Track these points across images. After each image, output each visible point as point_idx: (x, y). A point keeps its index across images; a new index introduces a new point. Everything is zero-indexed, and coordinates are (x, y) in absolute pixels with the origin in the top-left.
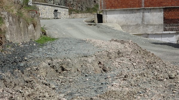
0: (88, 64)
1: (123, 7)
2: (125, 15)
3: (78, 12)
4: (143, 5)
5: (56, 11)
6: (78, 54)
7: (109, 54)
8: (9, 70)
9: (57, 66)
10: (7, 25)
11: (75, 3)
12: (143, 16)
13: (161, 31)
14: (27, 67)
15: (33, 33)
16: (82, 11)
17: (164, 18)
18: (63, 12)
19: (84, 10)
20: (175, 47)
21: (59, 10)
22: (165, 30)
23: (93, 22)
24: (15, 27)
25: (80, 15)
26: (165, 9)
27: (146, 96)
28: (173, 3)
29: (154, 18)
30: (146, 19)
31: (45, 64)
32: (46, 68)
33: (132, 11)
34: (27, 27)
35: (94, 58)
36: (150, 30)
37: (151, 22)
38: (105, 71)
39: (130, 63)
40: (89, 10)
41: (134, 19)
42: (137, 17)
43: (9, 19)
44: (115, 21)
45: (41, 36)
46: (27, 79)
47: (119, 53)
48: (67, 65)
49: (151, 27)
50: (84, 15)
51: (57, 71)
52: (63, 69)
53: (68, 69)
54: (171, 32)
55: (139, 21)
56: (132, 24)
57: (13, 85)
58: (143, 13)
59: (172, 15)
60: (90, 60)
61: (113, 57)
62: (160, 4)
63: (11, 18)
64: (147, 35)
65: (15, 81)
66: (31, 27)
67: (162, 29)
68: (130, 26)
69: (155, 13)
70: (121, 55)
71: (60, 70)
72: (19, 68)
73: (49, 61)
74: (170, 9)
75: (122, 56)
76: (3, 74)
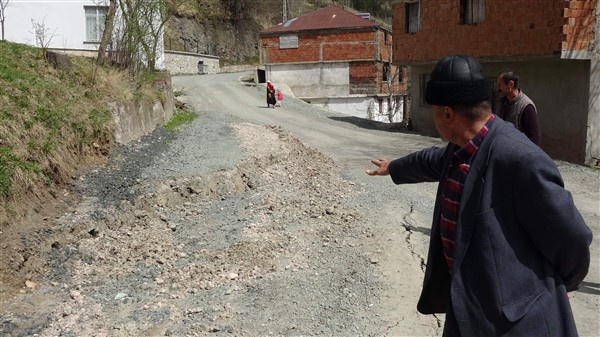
0: (226, 181)
1: (294, 61)
2: (296, 72)
3: (232, 63)
4: (321, 57)
5: (201, 63)
6: (212, 167)
7: (257, 160)
8: (113, 203)
9: (183, 188)
10: (117, 120)
11: (228, 51)
12: (322, 73)
13: (346, 94)
14: (140, 194)
15: (161, 114)
16: (238, 62)
17: (350, 76)
18: (212, 64)
19: (242, 60)
20: (360, 126)
21: (206, 61)
22: (352, 92)
23: (252, 80)
24: (129, 119)
25: (235, 68)
26: (352, 64)
27: (287, 252)
28: (362, 56)
29: (336, 76)
30: (325, 76)
31: (165, 187)
32: (167, 192)
33: (306, 66)
34: (151, 109)
35: (235, 171)
36: (331, 93)
37: (333, 81)
38: (250, 187)
39: (285, 174)
40: (248, 60)
41: (308, 78)
42: (313, 75)
43: (119, 111)
44: (283, 80)
45: (175, 114)
46: (139, 213)
47: (272, 158)
48: (197, 185)
49: (333, 89)
50: (241, 68)
51: (182, 195)
52: (191, 192)
53: (198, 191)
54: (360, 96)
55: (316, 81)
56: (306, 84)
57: (119, 224)
58: (322, 68)
59: (362, 72)
60: (229, 174)
61: (263, 164)
62: (344, 56)
63: (122, 109)
64: (327, 101)
65: (121, 217)
66: (157, 106)
67: (348, 92)
68: (303, 87)
69: (338, 69)
70: (274, 160)
71: (186, 193)
72: (128, 197)
73: (171, 181)
74: (358, 64)
75: (277, 162)
76: (105, 210)
